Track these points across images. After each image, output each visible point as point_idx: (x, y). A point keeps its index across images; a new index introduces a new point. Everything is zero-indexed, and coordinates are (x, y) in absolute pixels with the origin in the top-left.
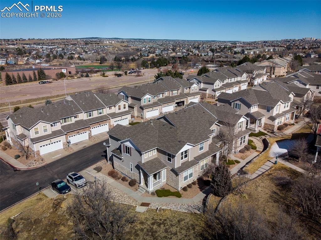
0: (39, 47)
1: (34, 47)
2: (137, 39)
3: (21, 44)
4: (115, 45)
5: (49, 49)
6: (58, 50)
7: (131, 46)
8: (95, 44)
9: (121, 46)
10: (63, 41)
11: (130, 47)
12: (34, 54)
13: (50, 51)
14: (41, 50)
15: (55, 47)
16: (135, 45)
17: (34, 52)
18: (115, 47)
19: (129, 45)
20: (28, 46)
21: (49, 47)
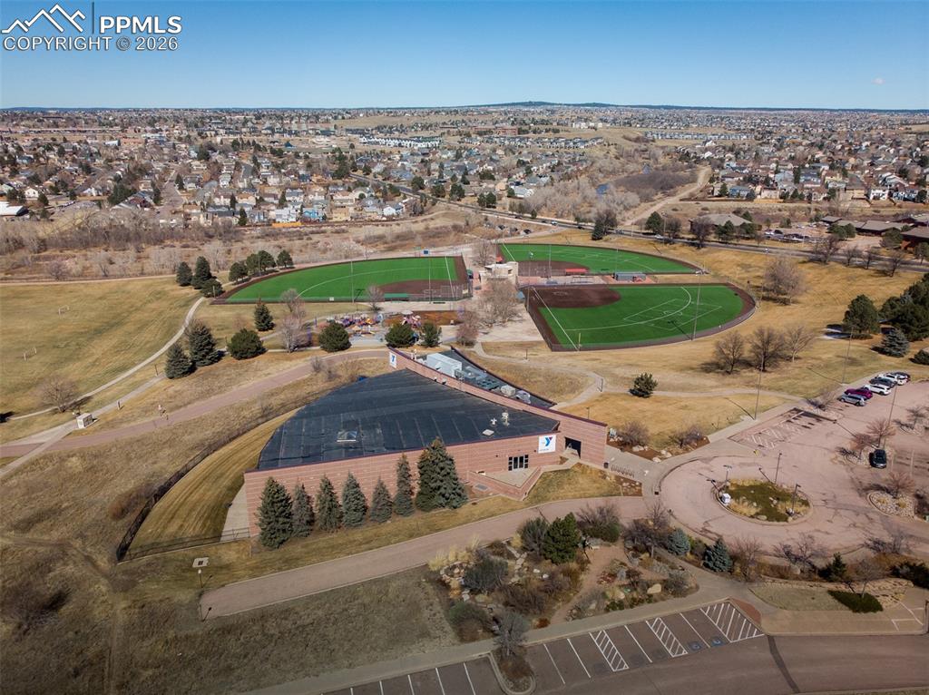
0: (392, 143)
1: (378, 143)
2: (659, 107)
3: (347, 130)
4: (606, 136)
5: (418, 155)
6: (445, 156)
7: (655, 136)
8: (547, 131)
9: (625, 137)
10: (454, 118)
11: (653, 141)
12: (379, 174)
13: (422, 161)
14: (398, 157)
15: (433, 143)
16: (668, 136)
17: (378, 168)
18: (609, 145)
19: (649, 135)
20: (363, 139)
21: (419, 145)
